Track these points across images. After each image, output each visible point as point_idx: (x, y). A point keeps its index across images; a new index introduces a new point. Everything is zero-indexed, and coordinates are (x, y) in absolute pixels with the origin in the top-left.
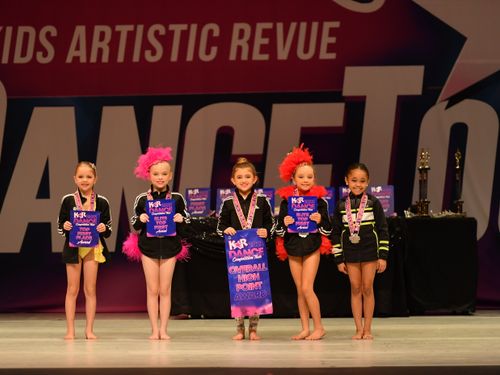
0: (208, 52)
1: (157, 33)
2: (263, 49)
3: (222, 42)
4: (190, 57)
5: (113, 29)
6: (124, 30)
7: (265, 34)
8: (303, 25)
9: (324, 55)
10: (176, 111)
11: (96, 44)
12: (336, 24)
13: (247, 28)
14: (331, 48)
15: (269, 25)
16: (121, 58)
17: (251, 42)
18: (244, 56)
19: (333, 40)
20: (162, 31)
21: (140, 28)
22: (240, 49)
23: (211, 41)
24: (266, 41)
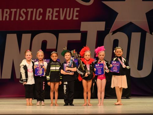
0: (39, 17)
1: (23, 11)
2: (56, 16)
3: (44, 14)
4: (34, 19)
5: (10, 10)
6: (13, 10)
7: (57, 12)
8: (68, 9)
9: (75, 18)
10: (29, 35)
11: (5, 15)
12: (78, 9)
13: (51, 10)
14: (77, 16)
15: (58, 9)
16: (12, 19)
17: (52, 14)
18: (50, 19)
19: (77, 14)
20: (25, 11)
21: (18, 10)
22: (49, 16)
23: (40, 14)
24: (57, 14)
